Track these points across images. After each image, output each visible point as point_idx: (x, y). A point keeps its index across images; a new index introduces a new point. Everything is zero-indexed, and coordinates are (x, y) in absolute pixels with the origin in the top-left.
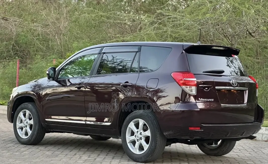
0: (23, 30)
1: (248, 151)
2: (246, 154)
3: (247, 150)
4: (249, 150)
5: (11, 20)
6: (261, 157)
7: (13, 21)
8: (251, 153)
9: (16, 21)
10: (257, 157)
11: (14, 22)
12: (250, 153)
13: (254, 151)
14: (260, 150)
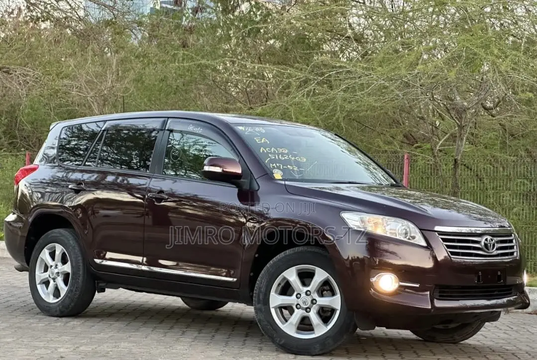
0: (42, 92)
1: (501, 329)
2: (498, 334)
3: (498, 328)
4: (503, 328)
5: (18, 73)
6: (529, 340)
7: (20, 74)
8: (507, 332)
9: (27, 75)
10: (521, 340)
11: (23, 76)
12: (505, 333)
13: (512, 328)
14: (524, 328)
